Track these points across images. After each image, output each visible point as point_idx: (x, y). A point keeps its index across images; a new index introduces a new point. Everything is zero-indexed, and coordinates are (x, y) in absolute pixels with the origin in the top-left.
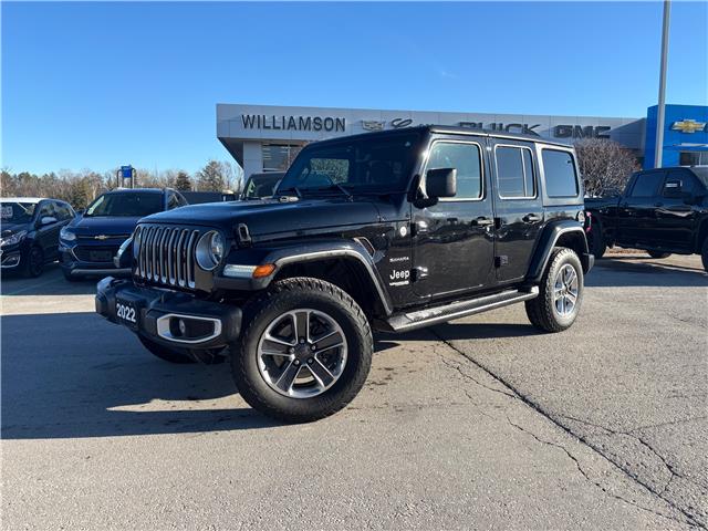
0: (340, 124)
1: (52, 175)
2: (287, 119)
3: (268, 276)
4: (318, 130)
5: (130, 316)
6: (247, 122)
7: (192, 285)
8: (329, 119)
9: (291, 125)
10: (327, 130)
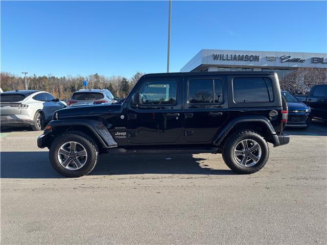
0: (256, 58)
1: (64, 77)
2: (233, 56)
4: (246, 61)
6: (215, 57)
8: (252, 56)
9: (235, 58)
10: (251, 61)
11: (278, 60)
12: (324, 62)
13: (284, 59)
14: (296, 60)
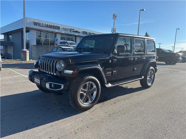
3: (76, 73)
5: (38, 82)
7: (55, 74)
8: (56, 26)
9: (47, 26)
10: (56, 29)
11: (69, 31)
12: (88, 34)
13: (72, 30)
14: (76, 32)
